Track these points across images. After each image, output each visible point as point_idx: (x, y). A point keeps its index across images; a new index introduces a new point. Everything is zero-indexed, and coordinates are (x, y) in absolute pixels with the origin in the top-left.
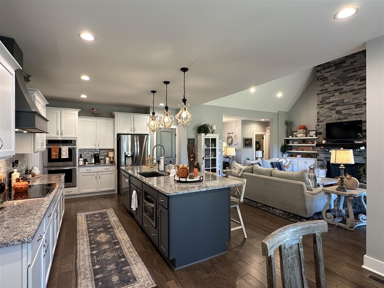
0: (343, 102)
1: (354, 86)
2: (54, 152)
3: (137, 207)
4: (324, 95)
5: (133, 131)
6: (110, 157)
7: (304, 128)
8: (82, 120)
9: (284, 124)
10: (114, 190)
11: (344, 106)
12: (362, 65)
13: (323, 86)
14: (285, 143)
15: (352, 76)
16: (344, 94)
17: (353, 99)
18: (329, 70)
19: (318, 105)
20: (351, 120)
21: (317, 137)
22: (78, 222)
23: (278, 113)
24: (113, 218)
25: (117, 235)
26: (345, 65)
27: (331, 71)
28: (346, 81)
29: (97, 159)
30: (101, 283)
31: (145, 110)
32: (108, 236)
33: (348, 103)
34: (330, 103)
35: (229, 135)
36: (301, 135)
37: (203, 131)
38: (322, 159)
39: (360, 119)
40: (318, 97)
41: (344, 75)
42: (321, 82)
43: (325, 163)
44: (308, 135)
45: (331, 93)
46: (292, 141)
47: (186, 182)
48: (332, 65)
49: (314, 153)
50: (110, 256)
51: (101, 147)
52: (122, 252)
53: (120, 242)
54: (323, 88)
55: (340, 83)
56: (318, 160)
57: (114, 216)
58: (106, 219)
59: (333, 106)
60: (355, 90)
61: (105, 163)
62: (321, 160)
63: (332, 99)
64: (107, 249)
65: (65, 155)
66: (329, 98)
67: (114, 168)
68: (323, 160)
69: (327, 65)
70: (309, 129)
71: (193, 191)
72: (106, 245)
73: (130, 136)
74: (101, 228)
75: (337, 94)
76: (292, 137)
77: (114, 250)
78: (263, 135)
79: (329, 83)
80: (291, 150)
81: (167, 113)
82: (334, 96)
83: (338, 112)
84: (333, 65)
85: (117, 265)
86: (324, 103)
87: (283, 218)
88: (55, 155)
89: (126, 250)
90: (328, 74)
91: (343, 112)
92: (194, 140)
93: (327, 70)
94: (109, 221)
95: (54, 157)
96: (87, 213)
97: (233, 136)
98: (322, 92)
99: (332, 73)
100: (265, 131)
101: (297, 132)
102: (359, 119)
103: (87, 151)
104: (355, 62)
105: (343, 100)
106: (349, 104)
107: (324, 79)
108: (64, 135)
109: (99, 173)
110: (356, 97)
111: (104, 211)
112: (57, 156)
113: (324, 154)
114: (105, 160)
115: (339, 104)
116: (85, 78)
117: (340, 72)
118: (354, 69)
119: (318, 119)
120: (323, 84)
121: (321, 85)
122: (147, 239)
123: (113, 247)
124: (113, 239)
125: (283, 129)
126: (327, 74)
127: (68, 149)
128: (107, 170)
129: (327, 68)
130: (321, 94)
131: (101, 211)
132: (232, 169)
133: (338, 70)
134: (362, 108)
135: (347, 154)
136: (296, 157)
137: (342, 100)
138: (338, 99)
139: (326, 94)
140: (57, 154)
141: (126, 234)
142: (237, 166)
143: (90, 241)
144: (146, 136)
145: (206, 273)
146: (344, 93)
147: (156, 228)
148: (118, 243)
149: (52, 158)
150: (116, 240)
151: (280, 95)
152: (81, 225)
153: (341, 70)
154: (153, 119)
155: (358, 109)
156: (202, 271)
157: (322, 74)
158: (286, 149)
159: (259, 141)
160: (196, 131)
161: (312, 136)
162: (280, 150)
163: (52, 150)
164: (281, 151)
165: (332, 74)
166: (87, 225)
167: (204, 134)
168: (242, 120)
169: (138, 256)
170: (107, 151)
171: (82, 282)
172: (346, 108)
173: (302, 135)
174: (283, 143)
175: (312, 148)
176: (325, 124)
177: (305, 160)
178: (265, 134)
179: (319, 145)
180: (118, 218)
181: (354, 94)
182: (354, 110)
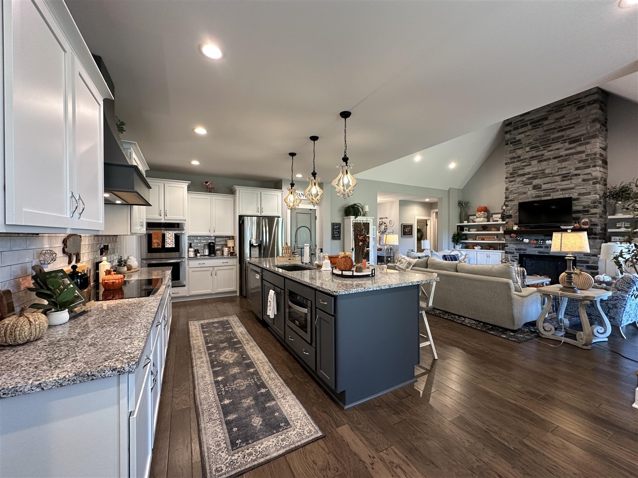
0: (543, 173)
1: (561, 150)
2: (155, 239)
3: (276, 314)
4: (516, 164)
5: (259, 212)
6: (230, 248)
7: (486, 210)
8: (192, 196)
9: (457, 205)
10: (235, 292)
11: (545, 179)
12: (573, 122)
13: (514, 152)
14: (458, 230)
15: (558, 137)
16: (545, 162)
17: (559, 169)
18: (524, 131)
19: (506, 178)
20: (555, 197)
21: (504, 222)
22: (191, 334)
23: (449, 191)
24: (240, 330)
25: (249, 353)
26: (546, 123)
27: (526, 132)
28: (549, 144)
29: (212, 250)
30: (236, 429)
31: (276, 184)
32: (236, 355)
33: (552, 174)
34: (524, 175)
35: (381, 220)
36: (480, 220)
37: (352, 214)
38: (512, 251)
39: (569, 195)
40: (507, 167)
41: (545, 136)
42: (511, 147)
43: (517, 256)
44: (491, 220)
45: (525, 162)
46: (467, 228)
47: (352, 277)
48: (527, 124)
49: (500, 244)
50: (244, 384)
51: (217, 233)
52: (259, 379)
53: (254, 364)
54: (514, 155)
55: (539, 147)
56: (506, 253)
57: (239, 325)
58: (230, 330)
59: (529, 179)
60: (561, 156)
61: (223, 255)
62: (510, 253)
63: (527, 170)
64: (238, 373)
65: (170, 243)
66: (523, 169)
67: (235, 262)
68: (514, 252)
69: (521, 123)
70: (492, 212)
71: (371, 289)
72: (236, 368)
73: (255, 219)
74: (225, 343)
75: (534, 162)
76: (468, 222)
77: (248, 376)
78: (426, 220)
79: (523, 147)
80: (466, 240)
81: (314, 181)
82: (530, 165)
83: (536, 187)
84: (529, 123)
85: (256, 398)
86: (515, 175)
87: (478, 329)
88: (157, 243)
89: (265, 376)
90: (523, 135)
91: (544, 187)
92: (339, 225)
93: (520, 131)
94: (234, 333)
95: (155, 246)
96: (202, 322)
97: (387, 221)
98: (513, 160)
99: (527, 134)
100: (429, 215)
101: (475, 215)
102: (567, 196)
103: (199, 238)
104: (563, 117)
105: (544, 170)
106: (552, 176)
107: (516, 142)
108: (169, 217)
109: (216, 269)
110: (563, 166)
111: (225, 318)
112: (159, 245)
113: (515, 244)
114: (223, 251)
115: (537, 177)
116: (201, 131)
117: (539, 132)
118: (561, 127)
119: (506, 198)
120: (515, 149)
121: (511, 151)
122: (292, 359)
123: (245, 371)
124: (244, 359)
125: (455, 212)
126: (520, 136)
127: (174, 235)
128: (226, 264)
129: (520, 127)
130: (511, 163)
131: (221, 319)
132: (396, 263)
133: (536, 130)
134: (572, 181)
135: (579, 239)
136: (474, 249)
137: (542, 170)
138: (536, 169)
139: (518, 163)
140: (160, 241)
141: (262, 352)
142: (404, 258)
143: (212, 362)
144: (276, 218)
145: (393, 414)
146: (545, 160)
147: (311, 344)
148: (251, 365)
149: (153, 247)
150: (249, 361)
151: (452, 166)
152: (197, 338)
153: (541, 129)
154: (292, 193)
155: (566, 182)
156: (386, 409)
157: (513, 136)
158: (459, 238)
159: (421, 228)
160: (342, 213)
161: (497, 221)
162: (451, 240)
163: (153, 237)
164: (453, 241)
165: (528, 136)
166: (204, 338)
167: (354, 217)
168: (399, 200)
169: (284, 384)
170: (225, 239)
171: (208, 427)
172: (549, 181)
173: (482, 219)
174: (455, 230)
175: (496, 237)
176: (518, 203)
177: (487, 253)
178: (429, 220)
179: (508, 232)
180: (246, 328)
181: (559, 162)
182: (559, 183)
